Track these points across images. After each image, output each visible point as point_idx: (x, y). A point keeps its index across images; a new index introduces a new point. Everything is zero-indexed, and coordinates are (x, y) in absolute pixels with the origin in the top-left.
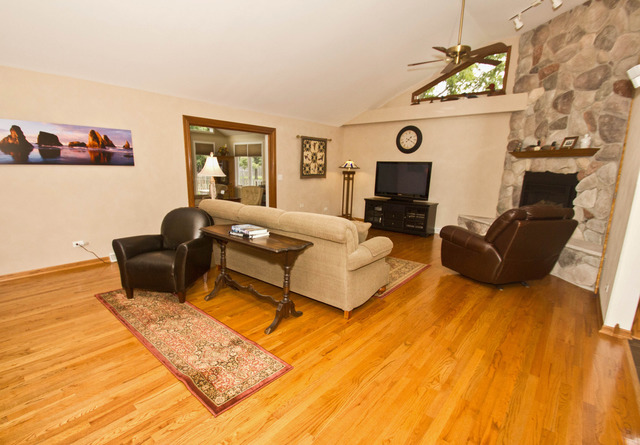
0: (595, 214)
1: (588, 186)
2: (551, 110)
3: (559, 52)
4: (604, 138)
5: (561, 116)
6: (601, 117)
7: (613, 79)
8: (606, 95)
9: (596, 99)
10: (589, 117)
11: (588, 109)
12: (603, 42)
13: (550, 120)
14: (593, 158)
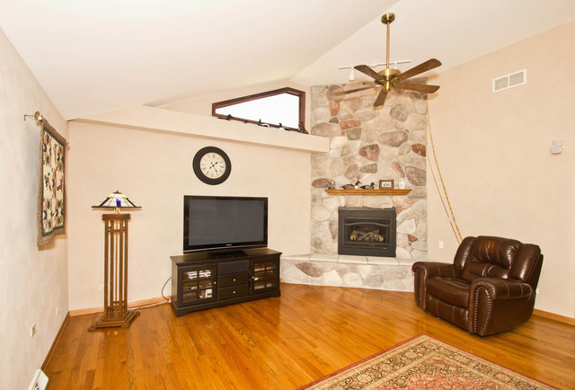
0: (418, 237)
1: (407, 217)
2: (359, 157)
3: (359, 112)
4: (413, 182)
5: (371, 162)
6: (406, 168)
7: (410, 142)
8: (408, 152)
9: (401, 154)
10: (398, 166)
11: (394, 160)
12: (399, 114)
13: (360, 165)
14: (406, 197)
